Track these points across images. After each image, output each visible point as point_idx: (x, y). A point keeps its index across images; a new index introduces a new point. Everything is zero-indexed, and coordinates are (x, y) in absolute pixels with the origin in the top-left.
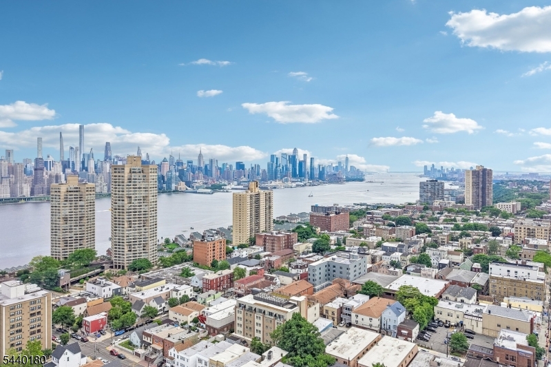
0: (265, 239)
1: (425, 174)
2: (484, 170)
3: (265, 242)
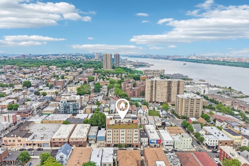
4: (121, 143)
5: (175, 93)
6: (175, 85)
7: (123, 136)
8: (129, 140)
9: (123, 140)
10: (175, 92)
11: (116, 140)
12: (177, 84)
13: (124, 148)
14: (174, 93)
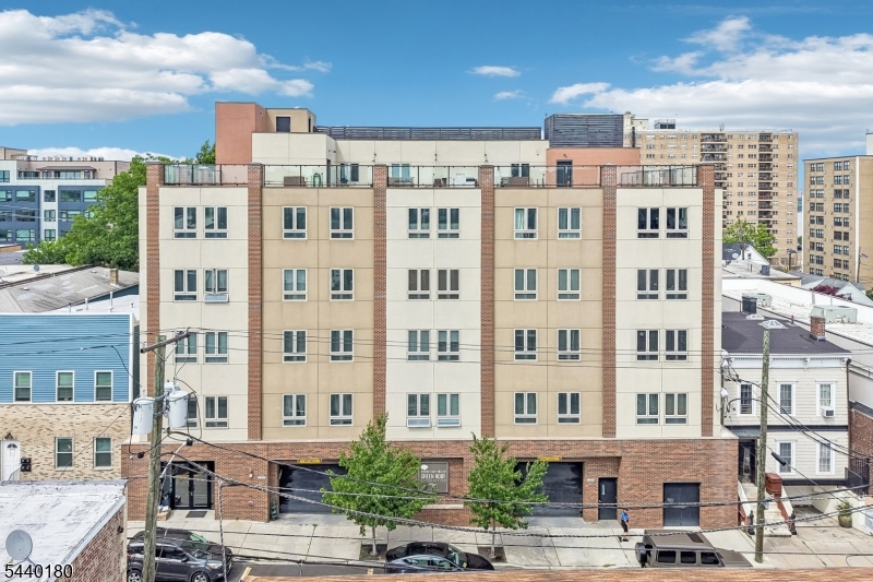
4: (398, 429)
5: (745, 209)
6: (746, 161)
7: (434, 315)
8: (543, 377)
9: (434, 378)
10: (745, 200)
11: (317, 377)
12: (756, 152)
13: (468, 540)
14: (740, 208)
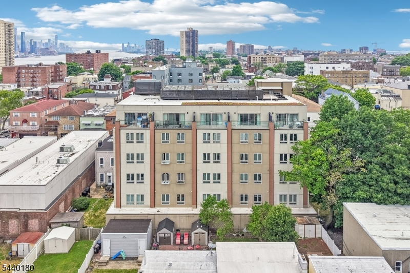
0: (19, 73)
1: (123, 50)
2: (194, 31)
3: (19, 77)
